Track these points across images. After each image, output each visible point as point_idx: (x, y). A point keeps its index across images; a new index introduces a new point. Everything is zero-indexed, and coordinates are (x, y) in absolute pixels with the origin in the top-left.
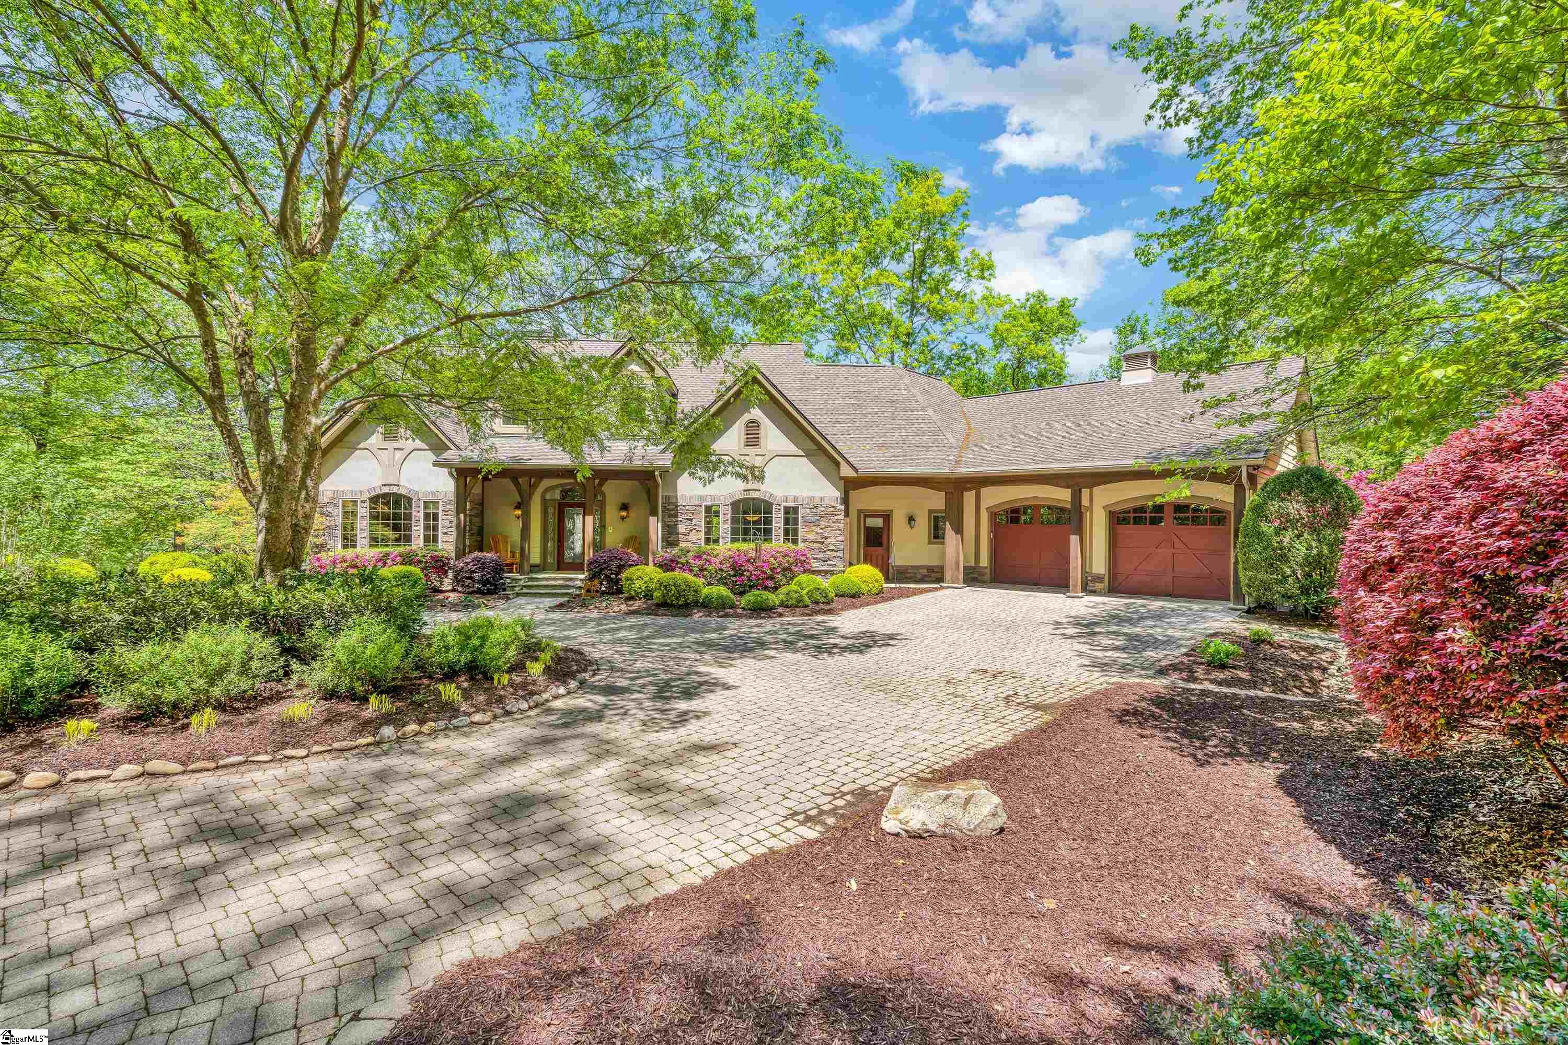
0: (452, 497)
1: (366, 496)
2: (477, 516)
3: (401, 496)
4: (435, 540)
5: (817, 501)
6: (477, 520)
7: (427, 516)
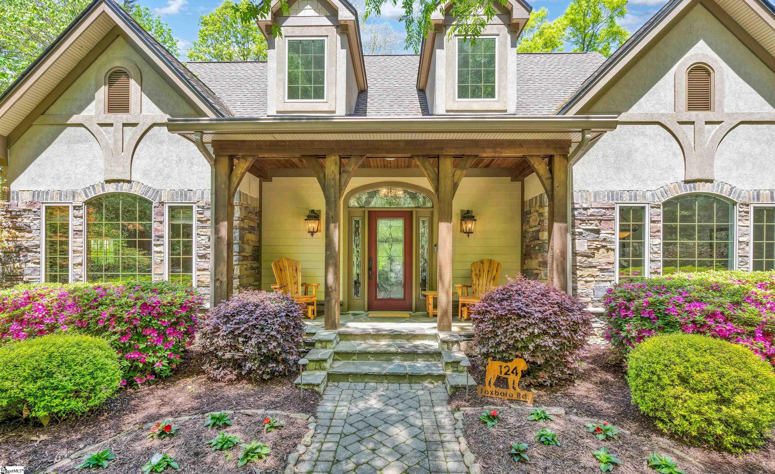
0: (208, 198)
1: (80, 200)
2: (251, 229)
3: (134, 197)
4: (188, 267)
6: (251, 237)
7: (174, 229)
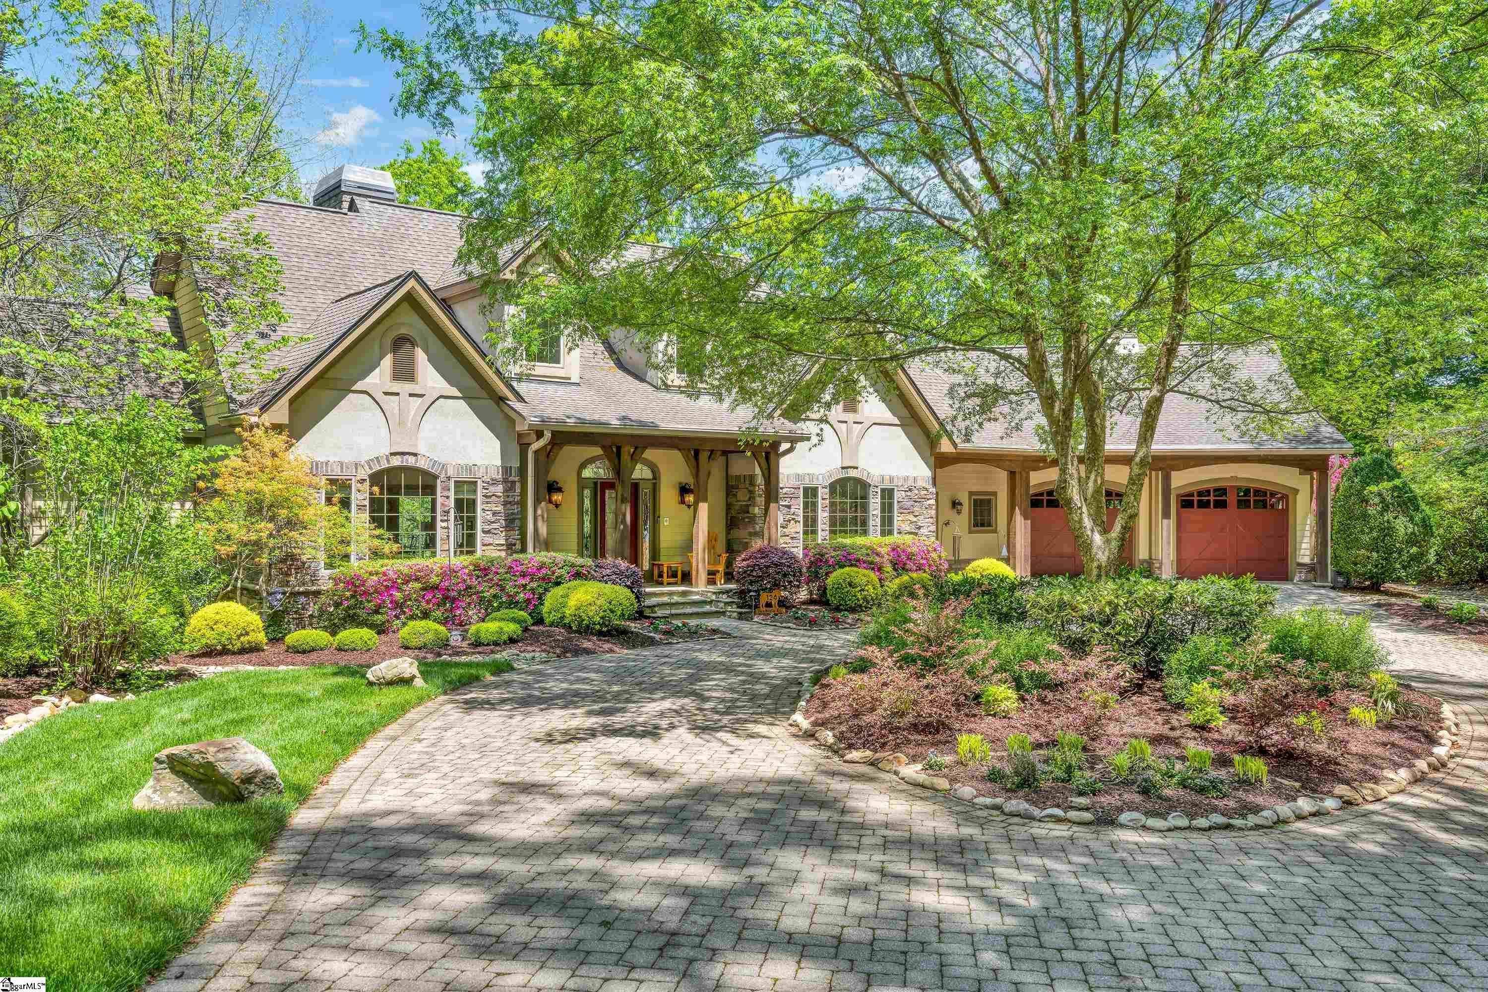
1: (364, 473)
3: (419, 471)
4: (472, 544)
5: (910, 483)
7: (459, 503)
